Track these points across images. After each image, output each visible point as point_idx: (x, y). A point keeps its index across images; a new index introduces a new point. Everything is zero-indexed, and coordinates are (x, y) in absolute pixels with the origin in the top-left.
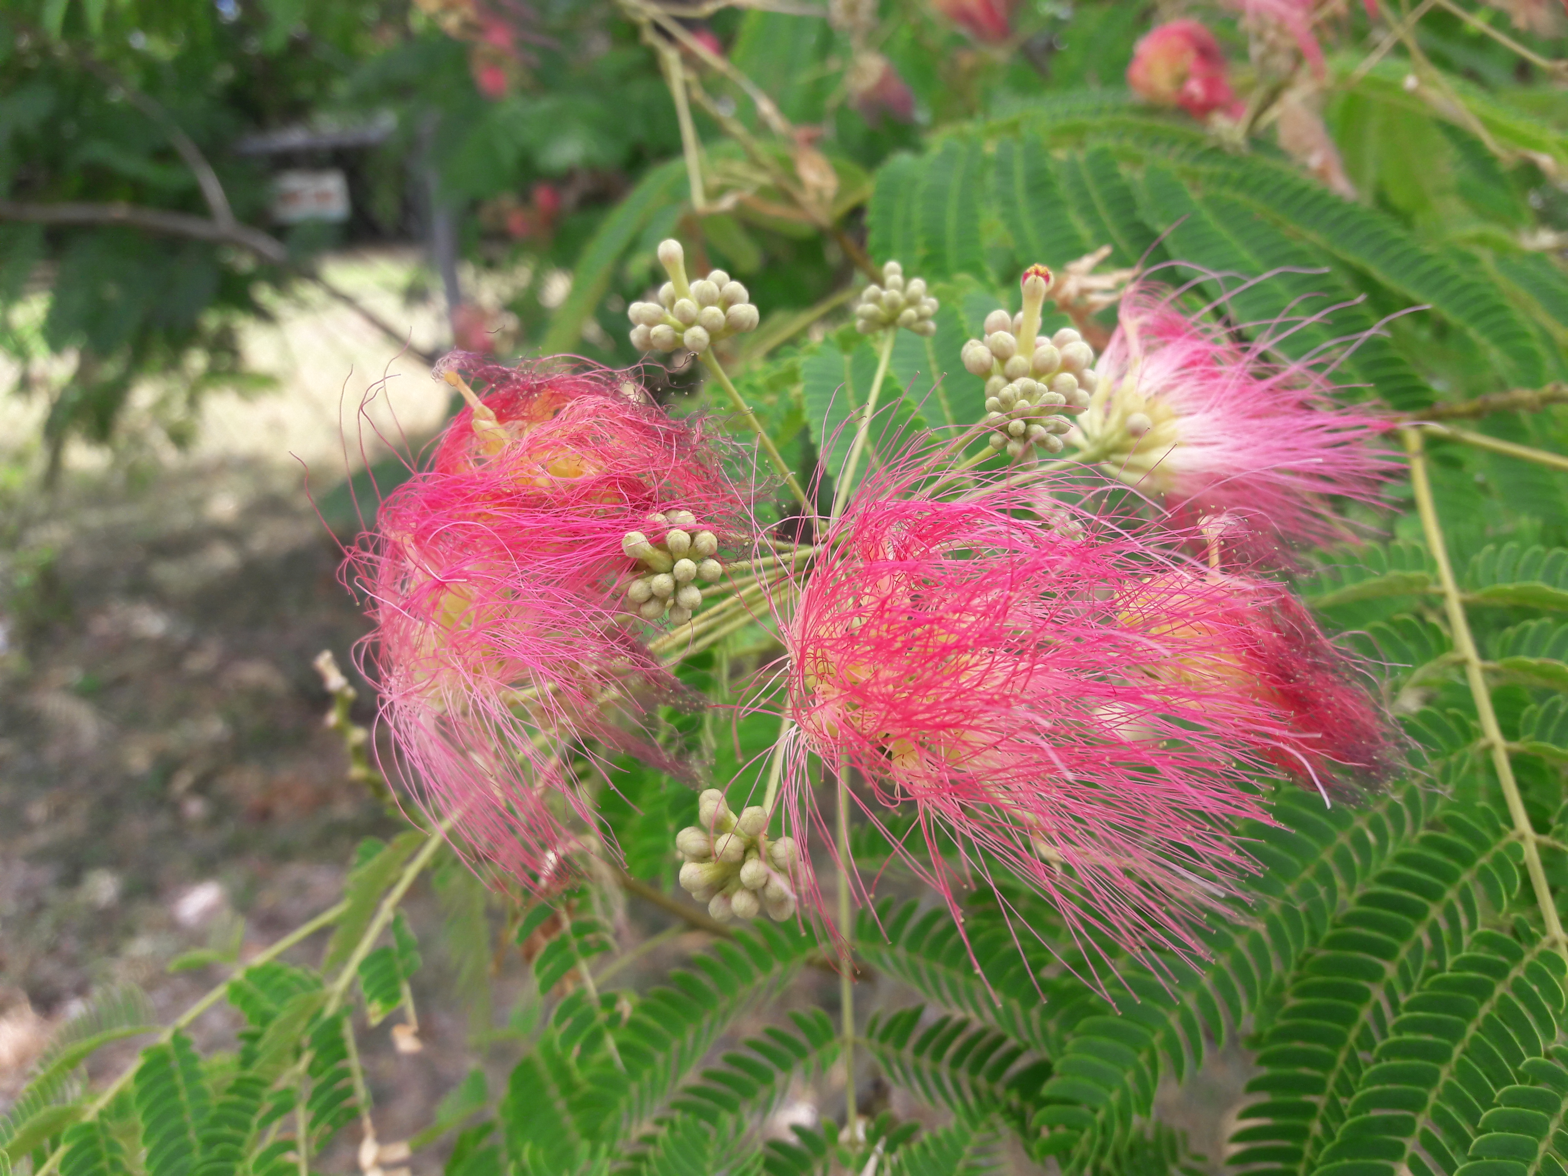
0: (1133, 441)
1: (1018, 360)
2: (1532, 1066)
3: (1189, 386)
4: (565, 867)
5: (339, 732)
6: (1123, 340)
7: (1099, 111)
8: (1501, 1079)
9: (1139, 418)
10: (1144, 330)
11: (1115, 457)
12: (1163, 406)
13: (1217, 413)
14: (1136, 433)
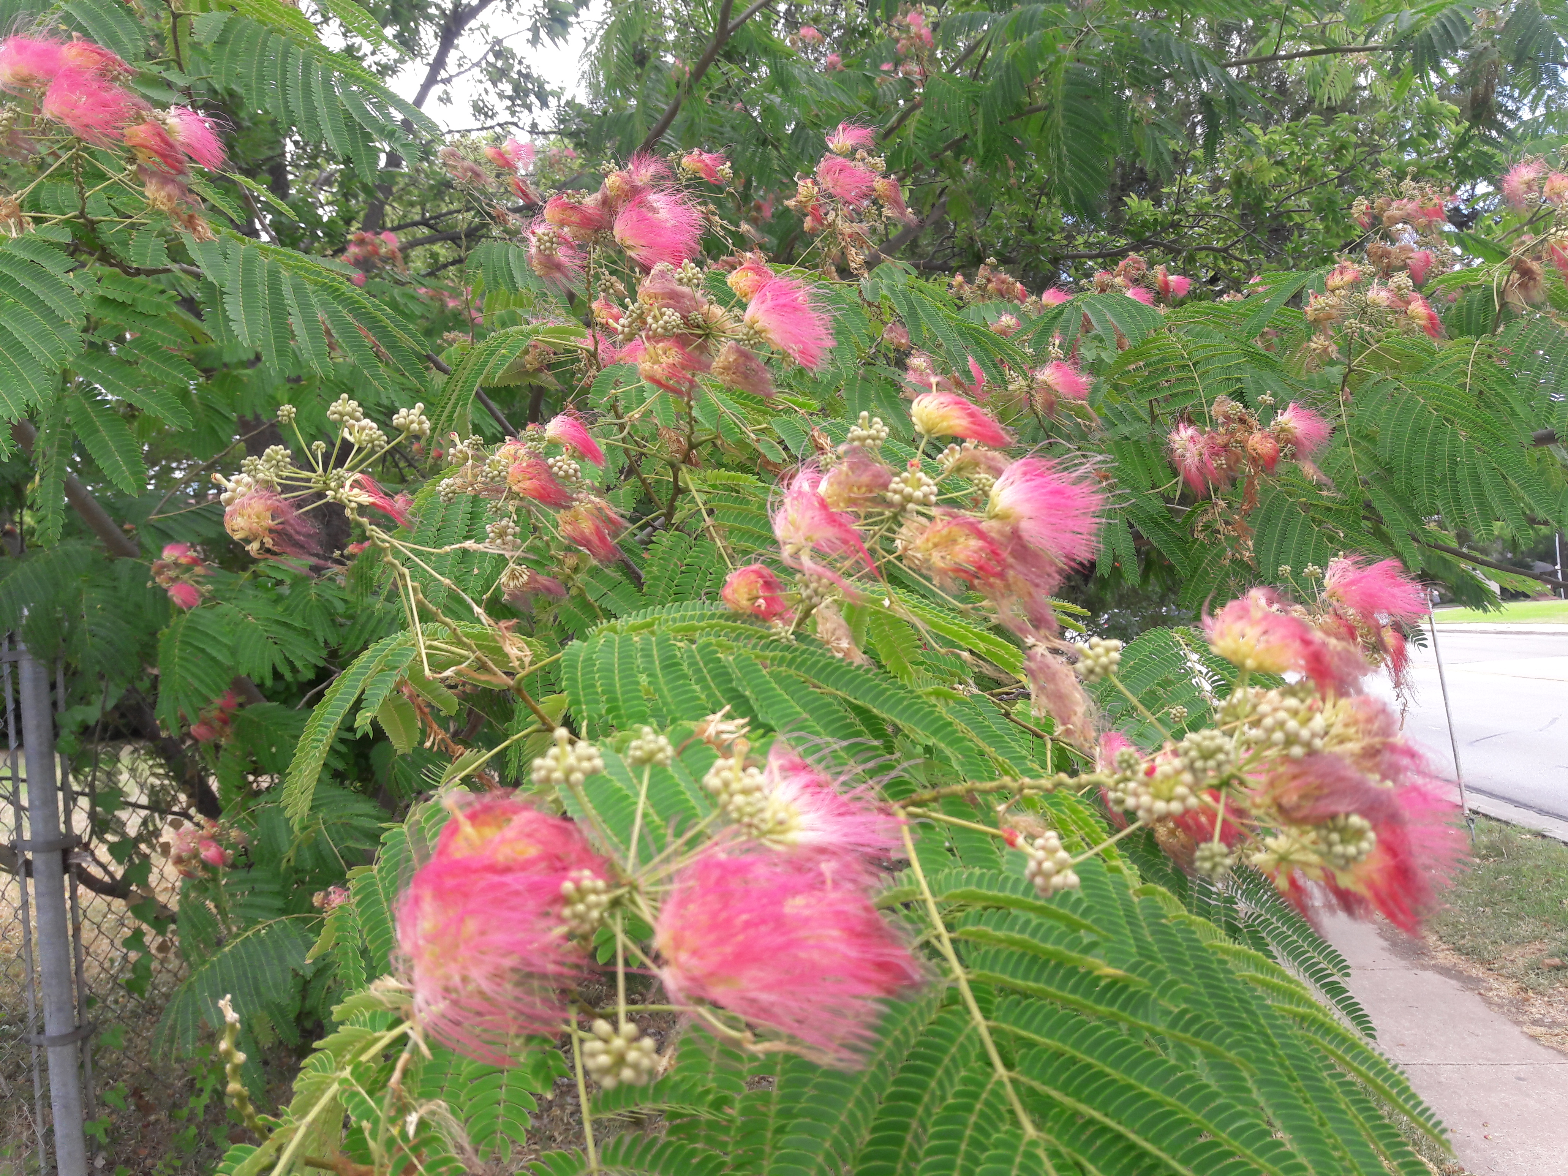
0: (779, 828)
1: (735, 786)
2: (997, 1139)
3: (806, 798)
4: (422, 1124)
5: (228, 1054)
6: (771, 772)
7: (702, 617)
8: (985, 1149)
9: (781, 815)
10: (782, 768)
11: (769, 836)
12: (794, 807)
13: (822, 812)
14: (781, 823)
